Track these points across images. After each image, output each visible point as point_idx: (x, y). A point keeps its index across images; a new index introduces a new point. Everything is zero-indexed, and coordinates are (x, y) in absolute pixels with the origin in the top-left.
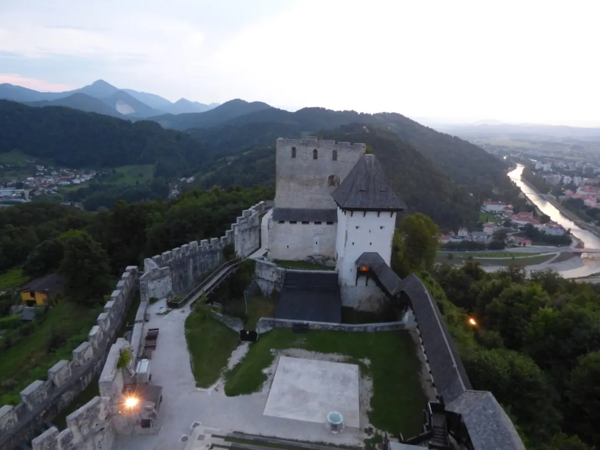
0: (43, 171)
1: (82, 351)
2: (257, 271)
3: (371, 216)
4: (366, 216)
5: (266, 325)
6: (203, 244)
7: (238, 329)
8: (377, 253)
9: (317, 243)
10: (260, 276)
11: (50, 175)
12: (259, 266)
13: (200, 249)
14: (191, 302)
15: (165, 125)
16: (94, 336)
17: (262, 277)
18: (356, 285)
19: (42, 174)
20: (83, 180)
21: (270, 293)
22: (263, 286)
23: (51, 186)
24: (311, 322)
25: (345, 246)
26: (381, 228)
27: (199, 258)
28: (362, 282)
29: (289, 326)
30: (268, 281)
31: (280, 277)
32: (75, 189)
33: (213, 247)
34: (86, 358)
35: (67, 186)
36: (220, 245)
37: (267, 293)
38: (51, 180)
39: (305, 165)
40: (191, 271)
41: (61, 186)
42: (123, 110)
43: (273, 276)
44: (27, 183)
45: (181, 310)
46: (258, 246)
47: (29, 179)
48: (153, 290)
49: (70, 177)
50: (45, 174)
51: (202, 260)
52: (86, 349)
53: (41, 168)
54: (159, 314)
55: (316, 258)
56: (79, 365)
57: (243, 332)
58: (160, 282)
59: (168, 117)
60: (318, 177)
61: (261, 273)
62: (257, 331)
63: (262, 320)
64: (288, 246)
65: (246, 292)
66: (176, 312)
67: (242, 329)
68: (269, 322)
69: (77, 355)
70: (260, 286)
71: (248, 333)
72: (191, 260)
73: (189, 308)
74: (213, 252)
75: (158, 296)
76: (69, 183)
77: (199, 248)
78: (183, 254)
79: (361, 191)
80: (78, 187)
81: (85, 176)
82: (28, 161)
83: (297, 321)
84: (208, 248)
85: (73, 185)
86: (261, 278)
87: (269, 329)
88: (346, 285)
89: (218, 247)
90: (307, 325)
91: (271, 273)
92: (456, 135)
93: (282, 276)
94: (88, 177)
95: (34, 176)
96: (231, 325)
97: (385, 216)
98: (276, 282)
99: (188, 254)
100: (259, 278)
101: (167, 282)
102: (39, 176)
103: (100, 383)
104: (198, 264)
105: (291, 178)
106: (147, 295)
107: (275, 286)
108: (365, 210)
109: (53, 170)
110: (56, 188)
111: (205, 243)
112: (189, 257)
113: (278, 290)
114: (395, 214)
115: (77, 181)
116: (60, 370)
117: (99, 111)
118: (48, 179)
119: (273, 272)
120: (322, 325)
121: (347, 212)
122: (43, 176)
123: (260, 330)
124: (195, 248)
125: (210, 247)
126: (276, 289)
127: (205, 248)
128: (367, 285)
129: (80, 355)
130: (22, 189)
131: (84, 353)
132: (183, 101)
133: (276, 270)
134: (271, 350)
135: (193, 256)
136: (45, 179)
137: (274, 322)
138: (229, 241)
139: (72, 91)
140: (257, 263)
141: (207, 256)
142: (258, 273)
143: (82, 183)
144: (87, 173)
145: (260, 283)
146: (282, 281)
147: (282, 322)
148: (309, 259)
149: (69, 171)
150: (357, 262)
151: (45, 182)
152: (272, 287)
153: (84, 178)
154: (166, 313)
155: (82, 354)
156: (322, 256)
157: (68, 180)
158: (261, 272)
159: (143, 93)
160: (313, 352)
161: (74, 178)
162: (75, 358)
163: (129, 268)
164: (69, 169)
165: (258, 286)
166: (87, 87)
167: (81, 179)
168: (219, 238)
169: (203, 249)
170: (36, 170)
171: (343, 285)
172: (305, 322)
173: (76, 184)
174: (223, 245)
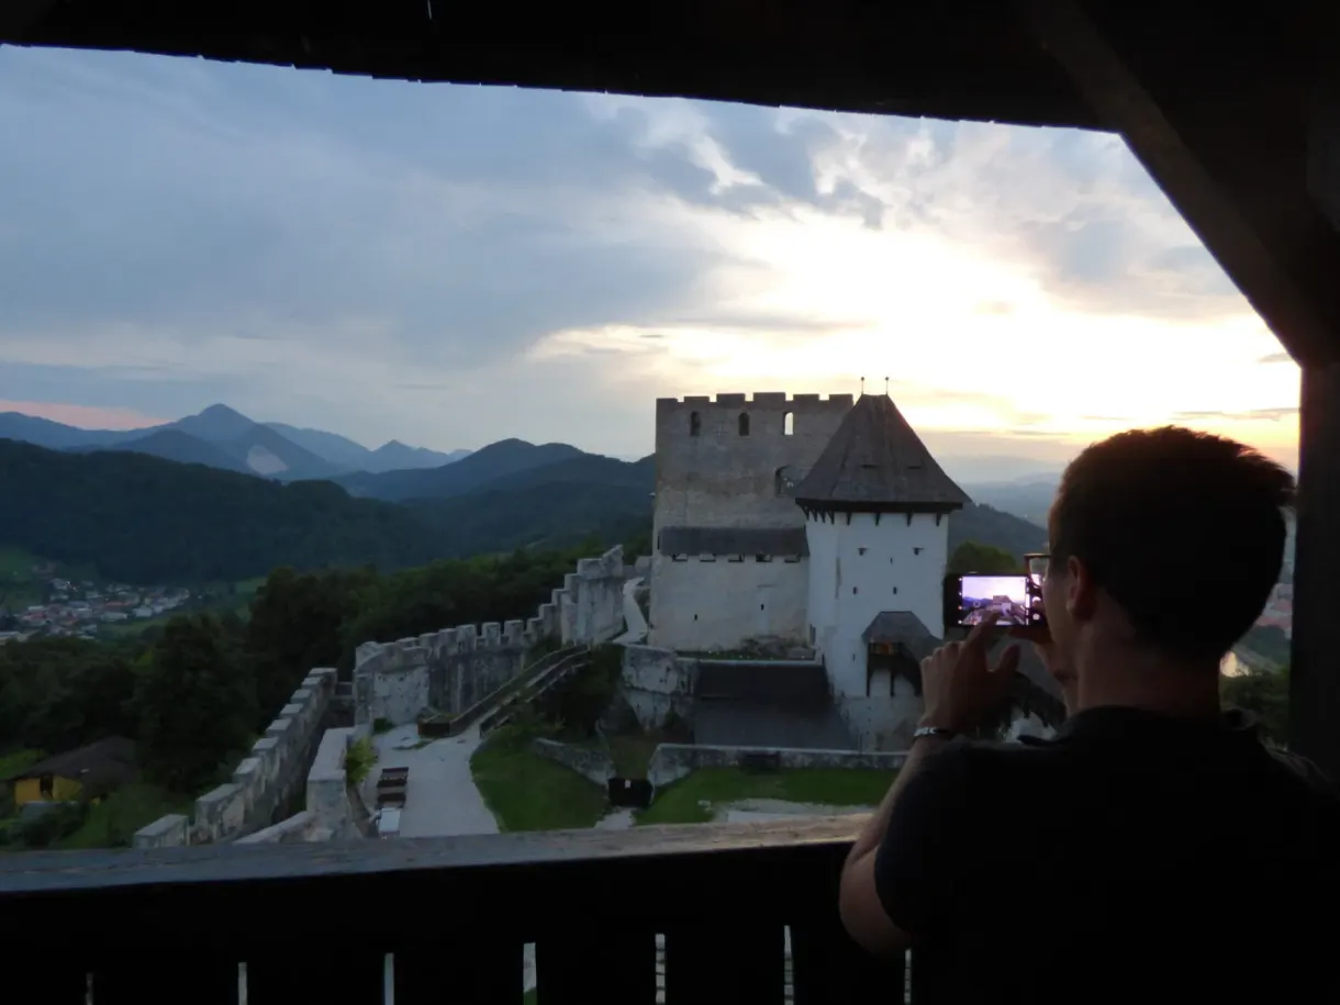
0: (70, 593)
1: (221, 801)
2: (628, 671)
3: (892, 522)
4: (881, 522)
5: (673, 762)
6: (488, 631)
7: (602, 777)
8: (910, 612)
9: (762, 607)
10: (635, 685)
11: (83, 598)
12: (633, 658)
13: (481, 644)
14: (482, 720)
15: (354, 492)
16: (249, 776)
17: (640, 686)
18: (868, 693)
19: (65, 597)
20: (159, 609)
21: (659, 723)
22: (642, 705)
23: (82, 622)
24: (786, 751)
25: (837, 595)
26: (917, 551)
27: (479, 663)
28: (881, 685)
29: (732, 763)
30: (654, 693)
31: (685, 679)
32: (138, 629)
33: (511, 641)
34: (227, 825)
35: (120, 622)
36: (527, 637)
37: (652, 723)
38: (84, 610)
39: (722, 449)
40: (458, 696)
41: (105, 622)
42: (264, 465)
43: (666, 681)
44: (27, 618)
45: (457, 739)
46: (620, 628)
47: (31, 608)
48: (385, 698)
49: (127, 603)
50: (72, 595)
51: (485, 671)
52: (230, 799)
53: (62, 585)
54: (401, 748)
55: (764, 642)
56: (209, 840)
57: (616, 783)
58: (402, 679)
59: (362, 477)
60: (751, 473)
61: (638, 676)
62: (651, 778)
63: (663, 750)
64: (696, 617)
65: (600, 725)
66: (444, 745)
67: (612, 775)
68: (682, 753)
69: (205, 810)
70: (635, 710)
71: (628, 784)
72: (460, 668)
73: (478, 733)
74: (510, 653)
75: (395, 719)
76: (125, 616)
77: (479, 641)
78: (444, 649)
79: (866, 466)
80: (147, 625)
81: (166, 599)
82: (35, 569)
83: (750, 749)
84: (499, 641)
85: (133, 619)
86: (637, 689)
87: (681, 771)
88: (843, 694)
89: (522, 642)
90: (777, 756)
91: (661, 673)
92: (984, 502)
93: (689, 677)
94: (171, 603)
95: (45, 602)
96: (583, 766)
97: (923, 522)
98: (674, 694)
99: (453, 650)
100: (632, 688)
101: (419, 685)
102: (58, 601)
103: (313, 782)
104: (475, 680)
105: (690, 479)
106: (370, 708)
107: (673, 704)
108: (877, 509)
109: (91, 589)
110: (92, 627)
111: (492, 630)
112: (457, 659)
113: (681, 712)
114: (945, 519)
115: (142, 612)
116: (164, 834)
117: (210, 463)
118: (76, 607)
119: (668, 670)
120: (813, 755)
121: (837, 516)
122: (65, 603)
123: (659, 777)
124: (469, 640)
125: (504, 640)
126: (677, 709)
127: (492, 642)
128: (892, 694)
129: (214, 814)
130: (11, 629)
131: (224, 808)
132: (394, 447)
133: (675, 663)
134: (700, 803)
135: (465, 658)
136: (69, 608)
137: (695, 753)
138: (547, 630)
139: (155, 427)
140: (627, 652)
141: (496, 661)
142: (630, 677)
143: (154, 615)
144: (168, 593)
145: (635, 701)
146: (689, 690)
147: (714, 753)
148: (745, 645)
149: (126, 591)
150: (867, 634)
151: (70, 614)
152: (665, 709)
153: (161, 604)
154: (418, 746)
155: (219, 809)
156: (776, 637)
157: (123, 610)
158: (638, 671)
159: (309, 433)
160: (809, 805)
161: (138, 606)
162: (202, 822)
163: (315, 671)
164: (128, 587)
165: (631, 711)
166: (189, 419)
167: (155, 607)
168: (525, 621)
169: (487, 644)
170: (51, 589)
171: (837, 694)
172: (772, 750)
173: (143, 619)
174: (534, 638)
